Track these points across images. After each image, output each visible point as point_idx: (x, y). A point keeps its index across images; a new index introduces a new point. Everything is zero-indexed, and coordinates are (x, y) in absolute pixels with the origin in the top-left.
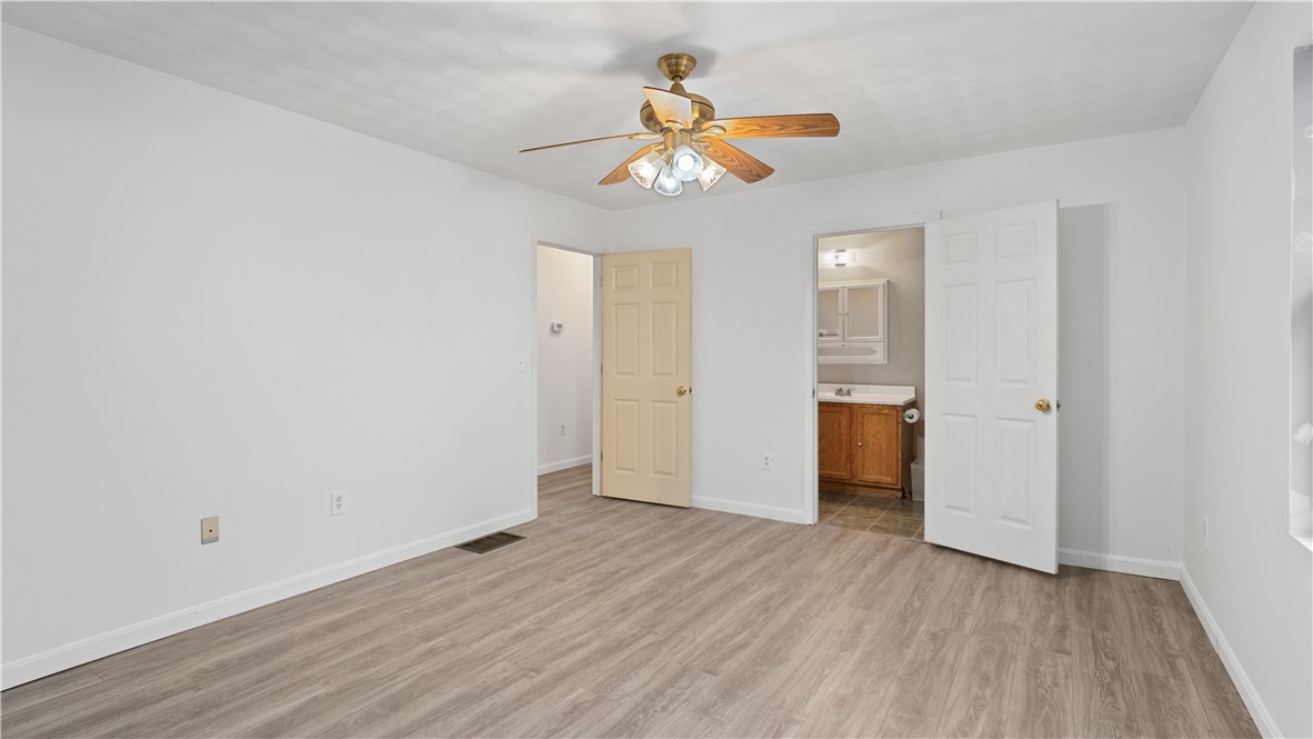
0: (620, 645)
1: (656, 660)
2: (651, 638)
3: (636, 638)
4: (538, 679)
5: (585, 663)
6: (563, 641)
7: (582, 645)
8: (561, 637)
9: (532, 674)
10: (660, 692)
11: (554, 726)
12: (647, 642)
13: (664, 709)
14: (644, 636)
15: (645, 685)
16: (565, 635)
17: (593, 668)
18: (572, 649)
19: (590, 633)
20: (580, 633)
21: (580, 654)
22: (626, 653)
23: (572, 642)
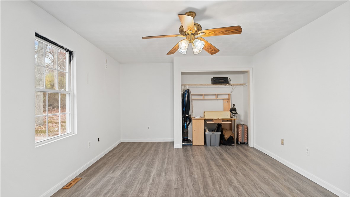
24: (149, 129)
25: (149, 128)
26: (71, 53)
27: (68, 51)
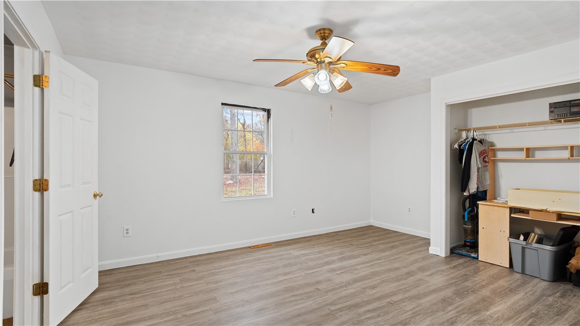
0: (350, 308)
1: (336, 297)
2: (333, 308)
3: (341, 310)
4: (389, 300)
5: (368, 302)
6: (379, 316)
7: (369, 311)
8: (380, 319)
9: (392, 302)
10: (341, 287)
11: (380, 285)
12: (337, 306)
13: (343, 283)
14: (336, 310)
15: (346, 290)
16: (378, 319)
17: (365, 299)
18: (374, 310)
19: (364, 317)
20: (370, 318)
21: (370, 307)
22: (348, 303)
23: (374, 314)
24: (409, 211)
25: (409, 209)
26: (268, 111)
27: (264, 110)
